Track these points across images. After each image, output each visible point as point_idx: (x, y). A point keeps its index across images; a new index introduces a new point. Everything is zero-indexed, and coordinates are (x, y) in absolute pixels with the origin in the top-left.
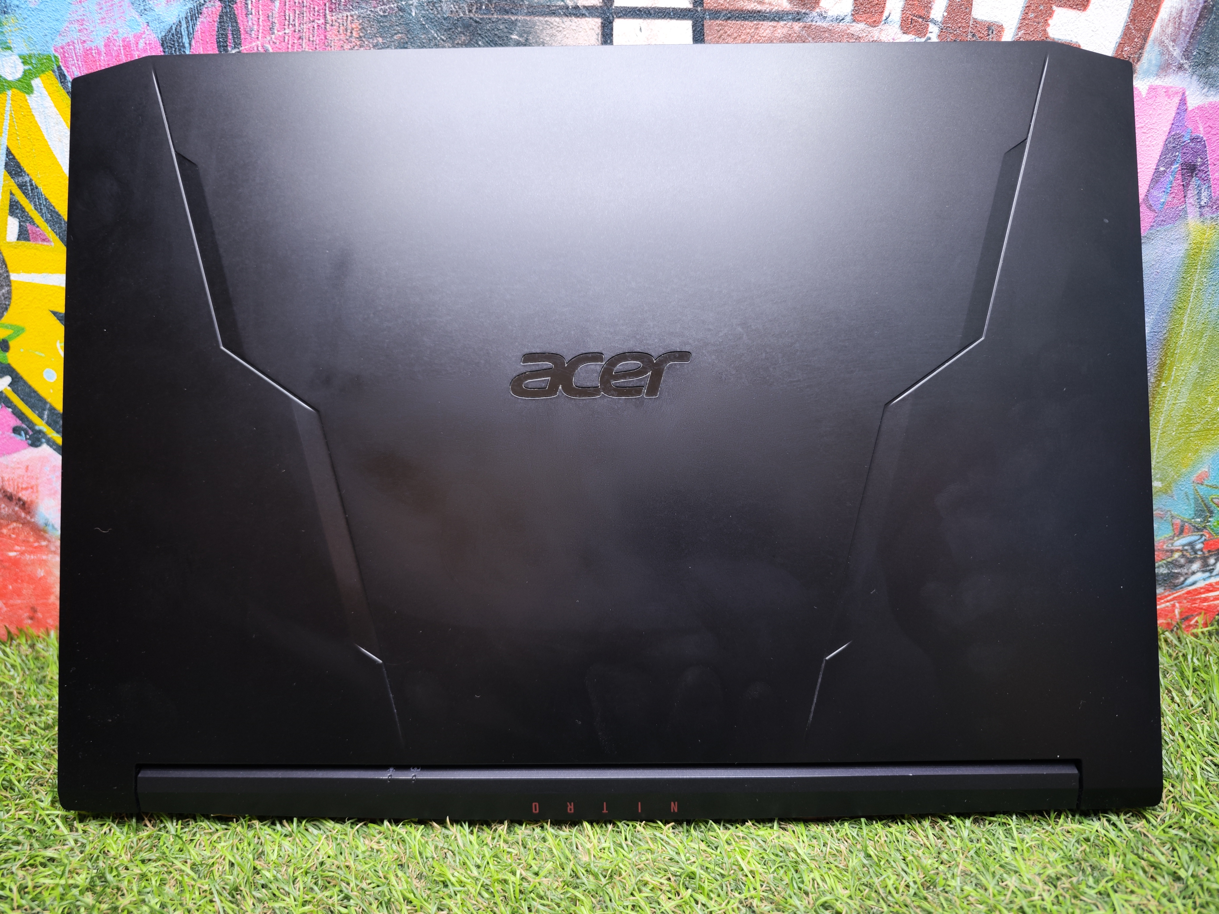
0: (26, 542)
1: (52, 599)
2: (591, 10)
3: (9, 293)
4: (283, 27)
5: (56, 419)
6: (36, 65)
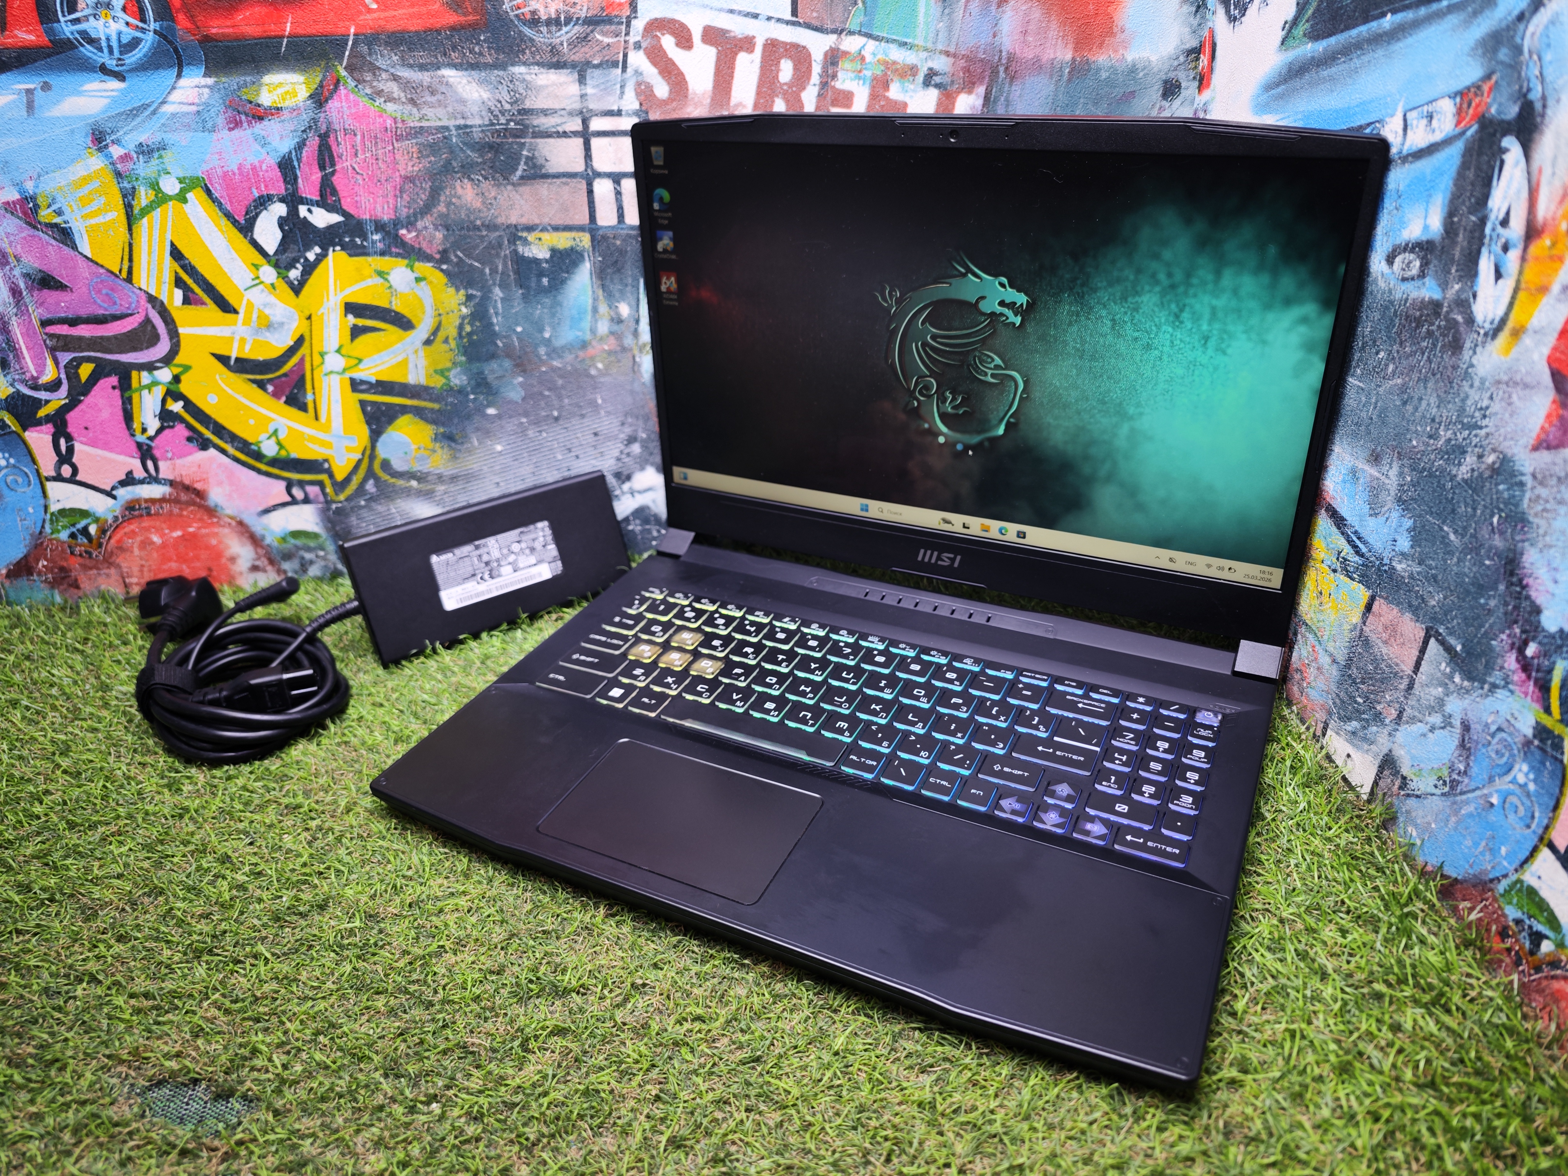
0: (201, 520)
1: (224, 560)
2: (575, 134)
3: (178, 342)
4: (364, 152)
5: (219, 430)
6: (189, 184)
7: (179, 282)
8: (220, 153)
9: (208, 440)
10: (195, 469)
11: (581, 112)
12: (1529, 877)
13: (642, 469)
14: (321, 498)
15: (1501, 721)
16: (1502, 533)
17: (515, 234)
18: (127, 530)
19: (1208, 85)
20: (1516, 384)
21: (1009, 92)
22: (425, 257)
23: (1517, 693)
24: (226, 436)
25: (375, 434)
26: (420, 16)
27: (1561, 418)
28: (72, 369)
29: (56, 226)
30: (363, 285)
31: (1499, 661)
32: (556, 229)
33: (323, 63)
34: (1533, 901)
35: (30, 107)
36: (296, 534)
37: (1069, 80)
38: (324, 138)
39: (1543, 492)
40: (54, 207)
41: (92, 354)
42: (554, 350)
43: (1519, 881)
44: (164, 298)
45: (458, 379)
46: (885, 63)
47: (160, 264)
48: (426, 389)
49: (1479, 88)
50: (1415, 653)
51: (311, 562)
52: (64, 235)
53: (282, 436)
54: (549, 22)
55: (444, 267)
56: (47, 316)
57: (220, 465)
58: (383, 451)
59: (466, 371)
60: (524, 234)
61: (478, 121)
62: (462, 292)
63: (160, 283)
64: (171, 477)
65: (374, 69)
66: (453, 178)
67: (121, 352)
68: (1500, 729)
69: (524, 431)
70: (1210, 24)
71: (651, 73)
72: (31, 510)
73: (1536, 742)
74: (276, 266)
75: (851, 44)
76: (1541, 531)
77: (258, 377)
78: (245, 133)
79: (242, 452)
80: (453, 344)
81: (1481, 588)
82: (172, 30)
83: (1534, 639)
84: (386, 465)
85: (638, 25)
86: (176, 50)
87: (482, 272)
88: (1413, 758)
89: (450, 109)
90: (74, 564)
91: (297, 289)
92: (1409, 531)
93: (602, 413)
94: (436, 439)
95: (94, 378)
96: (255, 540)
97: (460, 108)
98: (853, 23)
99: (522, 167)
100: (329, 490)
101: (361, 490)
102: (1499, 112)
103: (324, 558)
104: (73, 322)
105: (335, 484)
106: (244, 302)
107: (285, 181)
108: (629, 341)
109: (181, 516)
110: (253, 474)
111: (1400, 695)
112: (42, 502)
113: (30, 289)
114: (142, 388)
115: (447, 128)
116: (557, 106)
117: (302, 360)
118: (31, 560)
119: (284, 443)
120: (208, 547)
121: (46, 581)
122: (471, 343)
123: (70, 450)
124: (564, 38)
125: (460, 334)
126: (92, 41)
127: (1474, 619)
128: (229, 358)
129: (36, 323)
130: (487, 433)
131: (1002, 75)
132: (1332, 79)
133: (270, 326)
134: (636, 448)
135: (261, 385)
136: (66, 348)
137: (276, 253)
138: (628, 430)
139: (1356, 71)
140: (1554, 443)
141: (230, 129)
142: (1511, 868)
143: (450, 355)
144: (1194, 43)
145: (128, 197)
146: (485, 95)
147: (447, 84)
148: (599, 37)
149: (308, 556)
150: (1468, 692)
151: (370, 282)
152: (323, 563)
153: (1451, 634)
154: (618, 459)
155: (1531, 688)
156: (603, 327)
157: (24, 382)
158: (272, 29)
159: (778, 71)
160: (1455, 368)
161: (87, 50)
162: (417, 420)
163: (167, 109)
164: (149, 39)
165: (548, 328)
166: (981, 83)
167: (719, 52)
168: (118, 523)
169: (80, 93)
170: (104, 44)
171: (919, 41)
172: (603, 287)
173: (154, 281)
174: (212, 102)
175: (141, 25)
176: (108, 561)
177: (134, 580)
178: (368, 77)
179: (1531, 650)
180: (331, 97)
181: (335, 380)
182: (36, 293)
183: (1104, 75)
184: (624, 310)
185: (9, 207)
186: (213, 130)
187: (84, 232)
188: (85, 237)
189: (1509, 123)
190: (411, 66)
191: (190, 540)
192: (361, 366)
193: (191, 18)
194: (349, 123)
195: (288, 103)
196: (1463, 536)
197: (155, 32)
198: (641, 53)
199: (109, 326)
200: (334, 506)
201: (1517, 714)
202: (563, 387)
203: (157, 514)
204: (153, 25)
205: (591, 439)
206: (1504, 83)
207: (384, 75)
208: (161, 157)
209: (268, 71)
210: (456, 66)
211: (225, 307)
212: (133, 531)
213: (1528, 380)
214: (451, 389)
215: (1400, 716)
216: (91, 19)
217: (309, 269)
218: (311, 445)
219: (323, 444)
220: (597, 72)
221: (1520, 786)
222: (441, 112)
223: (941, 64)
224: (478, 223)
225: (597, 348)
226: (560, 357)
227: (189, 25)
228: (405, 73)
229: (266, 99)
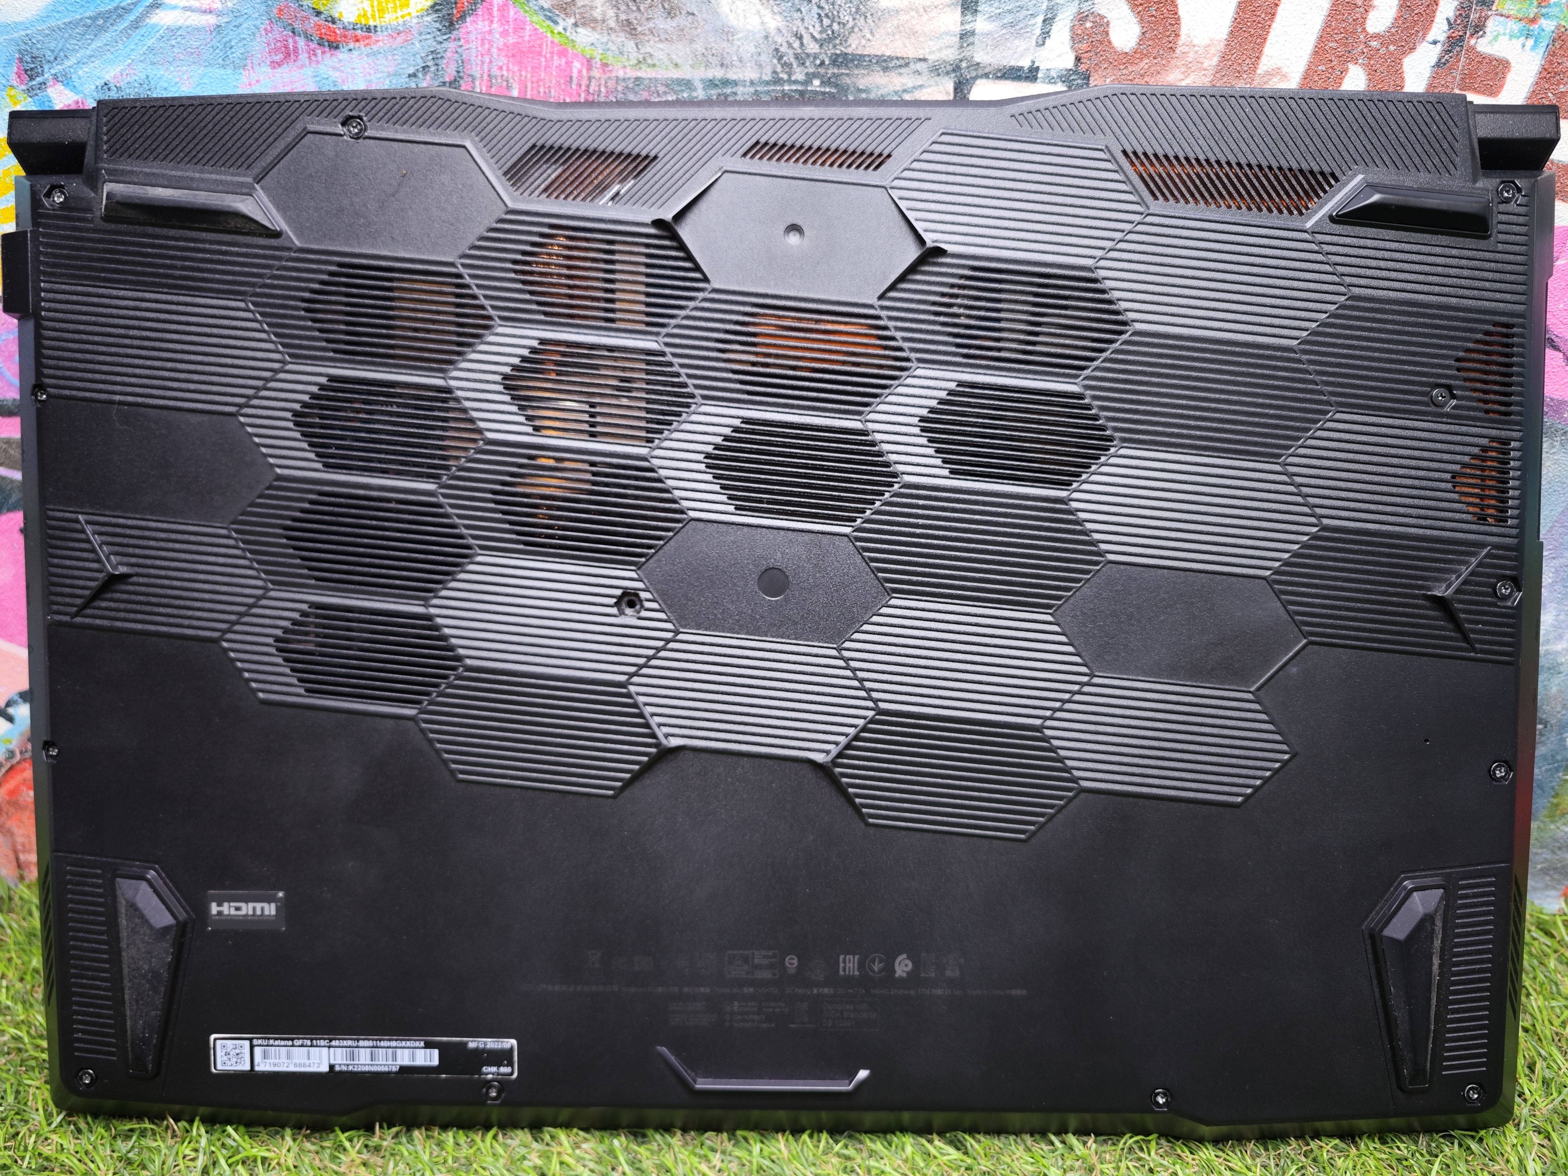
11: (957, 68)
61: (750, 74)
78: (302, 74)
89: (699, 47)
97: (719, 45)
115: (687, 84)
116: (910, 53)
141: (275, 65)
146: (774, 23)
159: (1367, 7)
163: (161, 19)
168: (14, 762)
174: (246, 9)
180: (470, 11)
186: (243, 64)
194: (501, 63)
195: (390, 18)
222: (680, 51)
229: (348, 7)
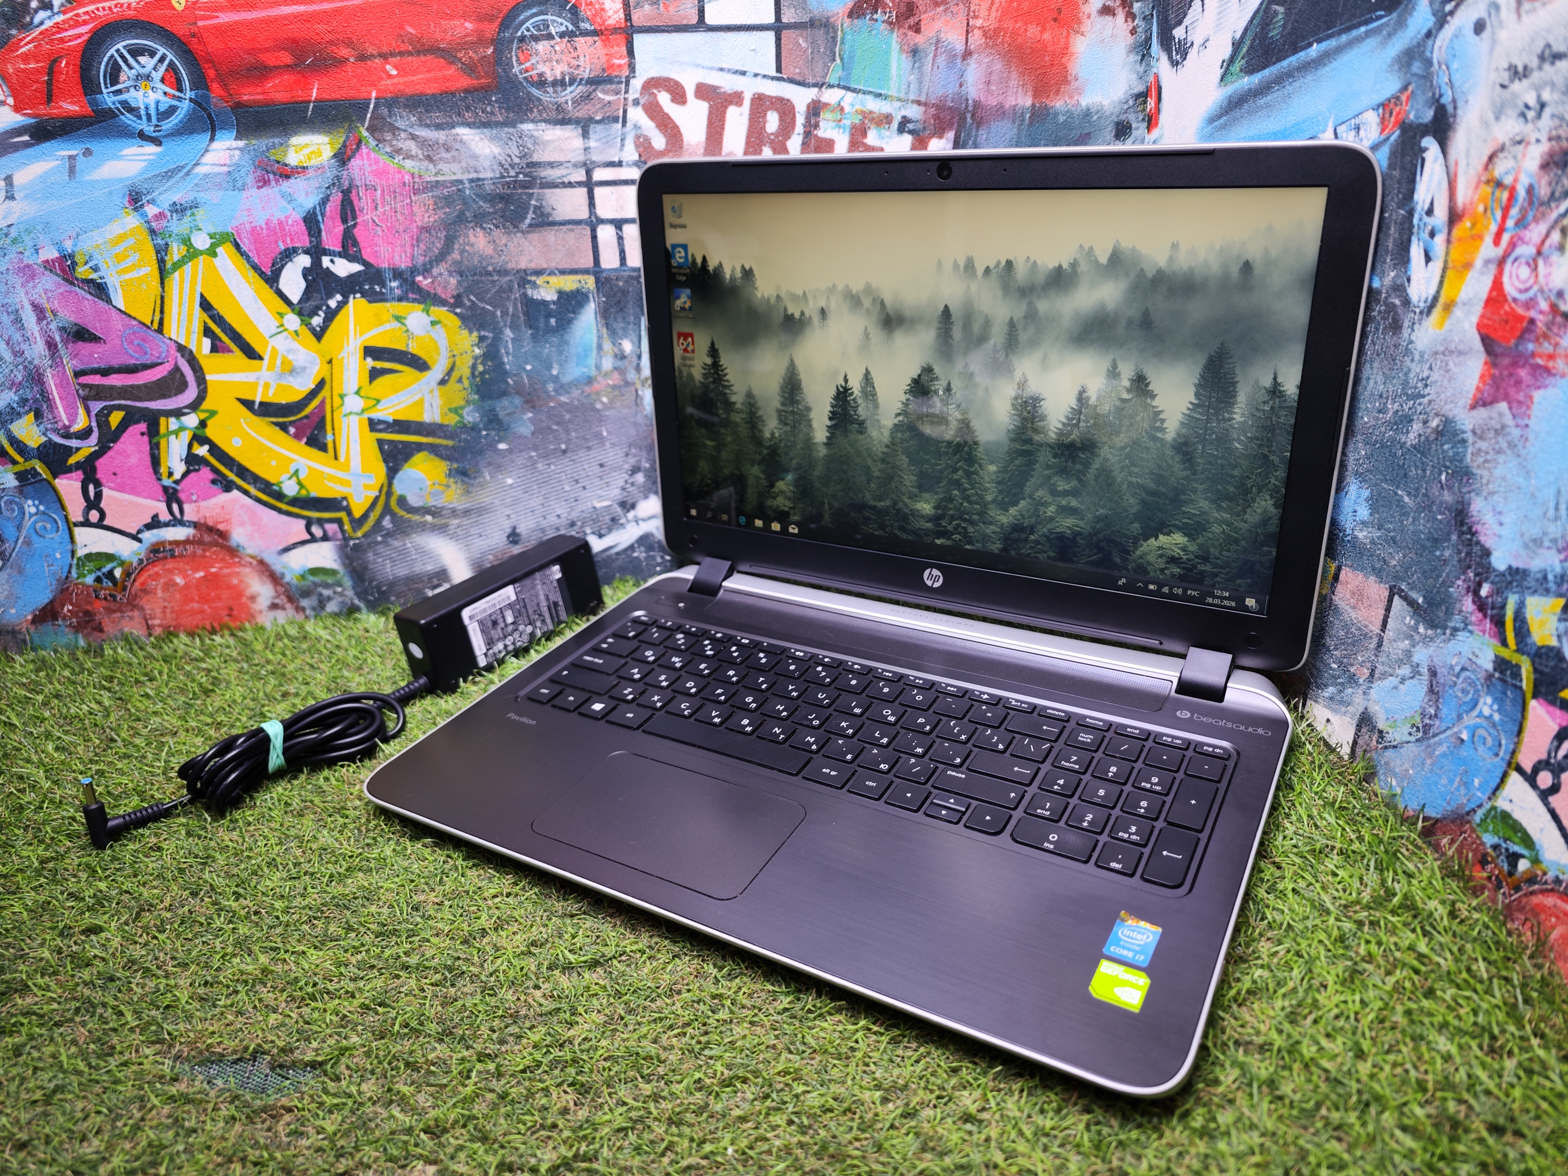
0: (223, 560)
1: (244, 599)
2: (580, 184)
3: (206, 389)
4: (383, 205)
5: (243, 472)
6: (218, 239)
7: (207, 332)
8: (249, 210)
9: (232, 482)
10: (218, 510)
11: (585, 164)
12: (1501, 803)
13: (646, 497)
14: (340, 536)
15: (1464, 661)
16: (1450, 488)
17: (524, 278)
18: (151, 572)
19: (1157, 124)
20: (1451, 352)
21: (976, 136)
22: (439, 301)
23: (1476, 632)
24: (249, 478)
25: (392, 472)
26: (436, 80)
27: (1492, 376)
28: (102, 418)
29: (92, 281)
30: (381, 329)
31: (1458, 606)
32: (563, 272)
33: (346, 125)
34: (1507, 824)
35: (72, 171)
36: (314, 571)
37: (1031, 124)
38: (346, 193)
39: (1483, 445)
40: (91, 264)
41: (123, 402)
42: (562, 386)
43: (1494, 808)
44: (193, 347)
45: (471, 416)
46: (863, 113)
47: (190, 315)
48: (441, 427)
49: (1398, 98)
50: (1382, 612)
51: (329, 599)
52: (100, 290)
53: (302, 476)
54: (554, 83)
55: (458, 310)
56: (80, 367)
57: (242, 506)
58: (399, 488)
59: (478, 409)
60: (533, 278)
61: (489, 175)
62: (475, 334)
63: (189, 333)
64: (195, 519)
65: (394, 130)
66: (466, 227)
67: (150, 400)
68: (1464, 669)
69: (533, 464)
70: (1154, 70)
71: (649, 126)
72: (58, 556)
73: (1497, 675)
74: (300, 314)
75: (831, 96)
76: (1484, 481)
77: (281, 420)
78: (274, 191)
79: (264, 492)
80: (466, 383)
81: (1436, 542)
82: (206, 98)
83: (1486, 580)
84: (402, 501)
85: (637, 84)
86: (210, 116)
87: (494, 314)
88: (1387, 711)
89: (464, 164)
90: (99, 607)
91: (319, 335)
92: (1367, 500)
93: (608, 445)
94: (450, 475)
95: (124, 425)
96: (275, 578)
97: (473, 163)
98: (832, 78)
99: (530, 215)
100: (347, 527)
101: (378, 525)
102: (1417, 117)
103: (341, 594)
104: (105, 372)
105: (353, 521)
106: (269, 349)
107: (310, 235)
108: (631, 375)
109: (204, 556)
110: (274, 513)
111: (1370, 654)
112: (69, 547)
113: (65, 342)
114: (169, 433)
115: (461, 182)
116: (562, 159)
117: (323, 402)
118: (56, 605)
119: (304, 483)
120: (230, 587)
121: (70, 626)
122: (484, 381)
123: (99, 495)
124: (569, 98)
125: (473, 374)
126: (131, 110)
127: (1432, 571)
128: (253, 402)
129: (70, 374)
130: (499, 468)
131: (969, 121)
132: (1268, 106)
133: (293, 371)
134: (640, 478)
135: (283, 427)
136: (97, 398)
137: (300, 302)
138: (632, 461)
139: (1289, 96)
140: (1488, 400)
141: (259, 188)
142: (1485, 797)
143: (464, 394)
144: (1141, 88)
145: (161, 252)
146: (496, 150)
147: (461, 141)
148: (600, 95)
149: (326, 592)
150: (1432, 639)
151: (388, 326)
152: (340, 599)
153: (1412, 589)
154: (623, 489)
155: (1488, 626)
156: (608, 363)
157: (56, 431)
158: (300, 95)
159: (765, 122)
160: (1396, 346)
161: (128, 119)
162: (432, 457)
163: (200, 170)
164: (185, 107)
165: (555, 366)
166: (951, 129)
167: (711, 107)
168: (143, 566)
169: (119, 158)
170: (143, 112)
171: (893, 92)
172: (607, 325)
173: (183, 331)
174: (242, 163)
175: (177, 94)
176: (133, 604)
177: (157, 622)
178: (388, 136)
179: (1484, 591)
180: (353, 156)
181: (354, 421)
182: (70, 345)
183: (1062, 119)
184: (627, 346)
185: (48, 265)
186: (243, 188)
187: (118, 287)
188: (120, 291)
189: (1426, 125)
190: (428, 126)
191: (213, 580)
192: (379, 407)
193: (225, 86)
194: (370, 179)
195: (314, 162)
196: (1416, 497)
197: (191, 100)
198: (640, 109)
199: (139, 375)
200: (352, 543)
201: (1477, 652)
202: (570, 421)
203: (181, 556)
204: (189, 94)
205: (597, 470)
206: (1419, 92)
207: (403, 135)
208: (193, 214)
209: (295, 133)
210: (469, 125)
211: (251, 353)
212: (157, 574)
213: (1461, 347)
214: (465, 426)
215: (1372, 674)
216: (132, 90)
217: (331, 316)
218: (330, 484)
219: (342, 482)
220: (599, 127)
221: (1486, 718)
222: (455, 167)
223: (914, 112)
224: (490, 268)
225: (602, 383)
226: (567, 392)
227: (222, 93)
228: (423, 133)
229: (293, 159)
